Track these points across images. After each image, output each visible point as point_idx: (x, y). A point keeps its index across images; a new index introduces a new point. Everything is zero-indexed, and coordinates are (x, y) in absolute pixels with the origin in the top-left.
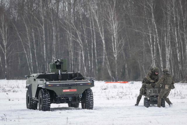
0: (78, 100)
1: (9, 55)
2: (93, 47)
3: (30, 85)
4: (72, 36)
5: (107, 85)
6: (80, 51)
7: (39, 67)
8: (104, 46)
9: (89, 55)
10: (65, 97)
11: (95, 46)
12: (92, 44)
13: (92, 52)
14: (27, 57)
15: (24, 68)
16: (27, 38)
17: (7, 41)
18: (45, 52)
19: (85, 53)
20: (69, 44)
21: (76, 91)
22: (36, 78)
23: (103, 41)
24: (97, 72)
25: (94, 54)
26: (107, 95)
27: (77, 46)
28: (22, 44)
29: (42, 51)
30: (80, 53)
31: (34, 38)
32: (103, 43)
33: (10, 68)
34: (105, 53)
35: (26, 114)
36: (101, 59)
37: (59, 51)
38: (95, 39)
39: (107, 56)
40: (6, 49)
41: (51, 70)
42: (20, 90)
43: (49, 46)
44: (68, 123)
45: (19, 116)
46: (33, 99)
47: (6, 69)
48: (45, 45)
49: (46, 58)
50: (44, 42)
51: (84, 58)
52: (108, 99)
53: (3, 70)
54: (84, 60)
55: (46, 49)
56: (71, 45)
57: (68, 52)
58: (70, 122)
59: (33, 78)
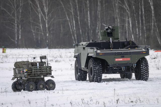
0: (132, 69)
1: (50, 22)
2: (141, 14)
3: (79, 55)
4: (118, 2)
5: (157, 54)
6: (127, 18)
7: (84, 35)
8: (153, 12)
9: (136, 22)
10: (117, 67)
11: (143, 13)
12: (140, 10)
13: (140, 19)
14: (70, 24)
15: (67, 36)
16: (70, 5)
17: (48, 7)
18: (89, 19)
19: (132, 20)
20: (115, 11)
21: (130, 60)
22: (86, 47)
23: (152, 7)
24: (146, 40)
25: (142, 20)
26: (156, 65)
27: (123, 12)
28: (65, 11)
29: (86, 18)
30: (127, 19)
31: (77, 4)
32: (151, 9)
33: (52, 36)
34: (154, 20)
35: (69, 85)
36: (150, 26)
37: (105, 18)
38: (143, 5)
39: (156, 22)
40: (48, 16)
41: (102, 38)
42: (63, 60)
43: (93, 12)
44: (115, 95)
45: (63, 87)
46: (82, 69)
47: (48, 37)
48: (89, 12)
49: (90, 25)
50: (88, 9)
51: (132, 25)
52: (158, 69)
53: (44, 38)
54: (131, 27)
55: (90, 16)
56: (117, 11)
57: (114, 19)
58: (117, 94)
59: (82, 46)
